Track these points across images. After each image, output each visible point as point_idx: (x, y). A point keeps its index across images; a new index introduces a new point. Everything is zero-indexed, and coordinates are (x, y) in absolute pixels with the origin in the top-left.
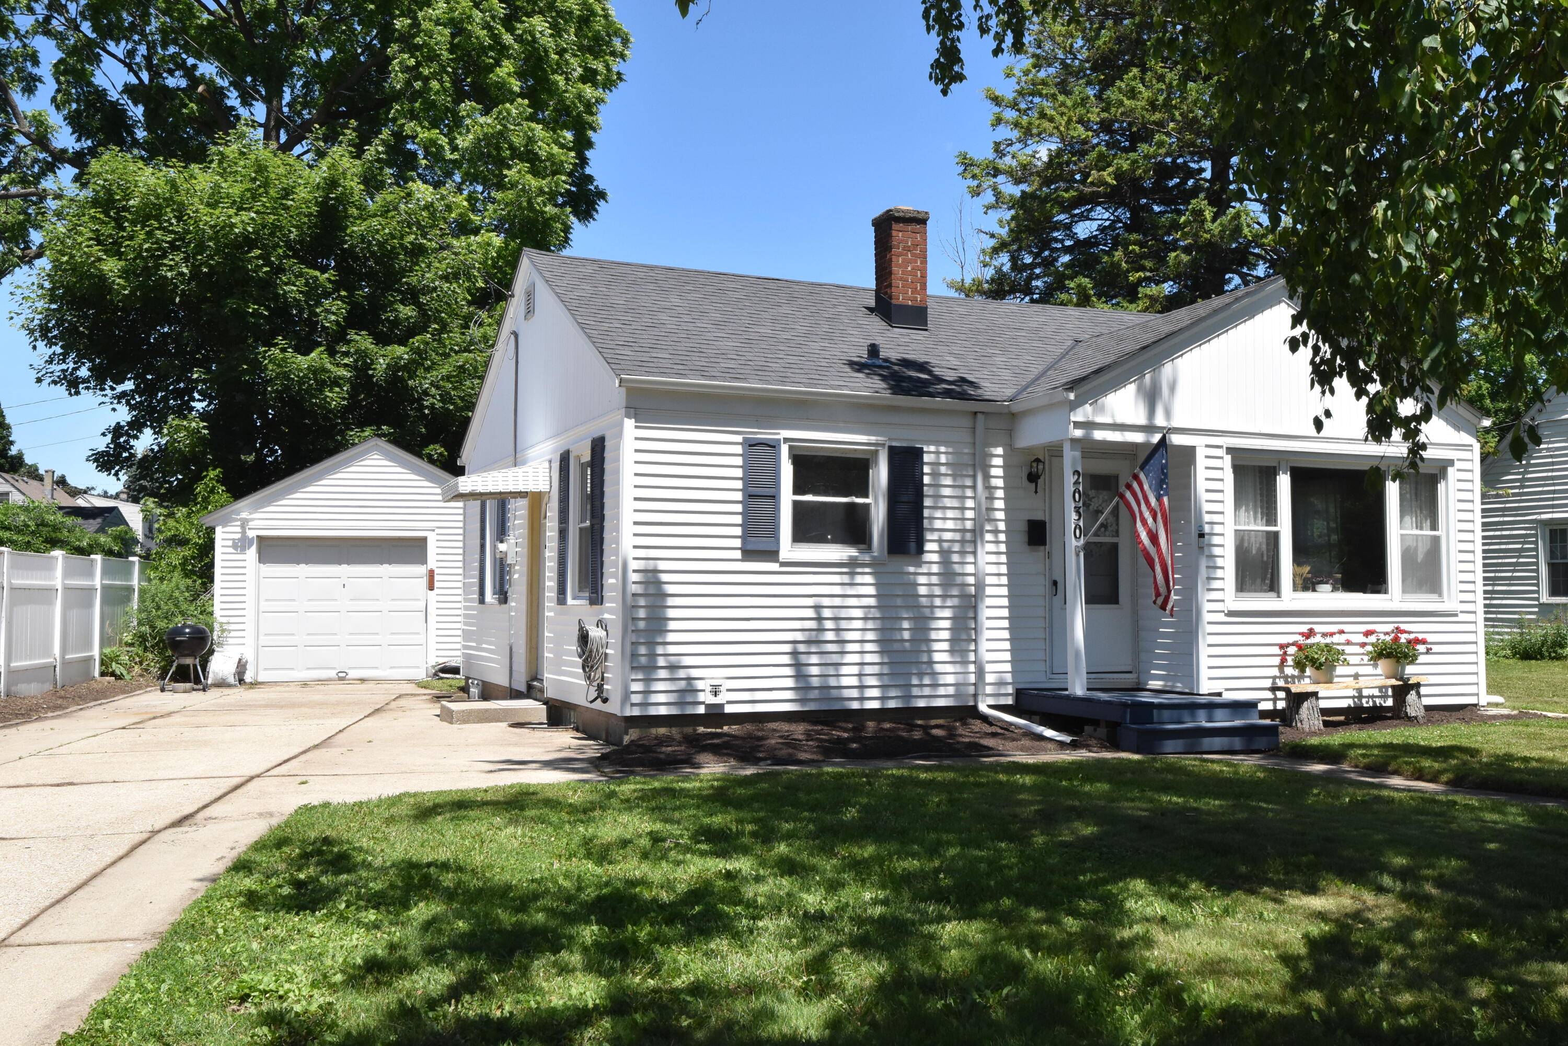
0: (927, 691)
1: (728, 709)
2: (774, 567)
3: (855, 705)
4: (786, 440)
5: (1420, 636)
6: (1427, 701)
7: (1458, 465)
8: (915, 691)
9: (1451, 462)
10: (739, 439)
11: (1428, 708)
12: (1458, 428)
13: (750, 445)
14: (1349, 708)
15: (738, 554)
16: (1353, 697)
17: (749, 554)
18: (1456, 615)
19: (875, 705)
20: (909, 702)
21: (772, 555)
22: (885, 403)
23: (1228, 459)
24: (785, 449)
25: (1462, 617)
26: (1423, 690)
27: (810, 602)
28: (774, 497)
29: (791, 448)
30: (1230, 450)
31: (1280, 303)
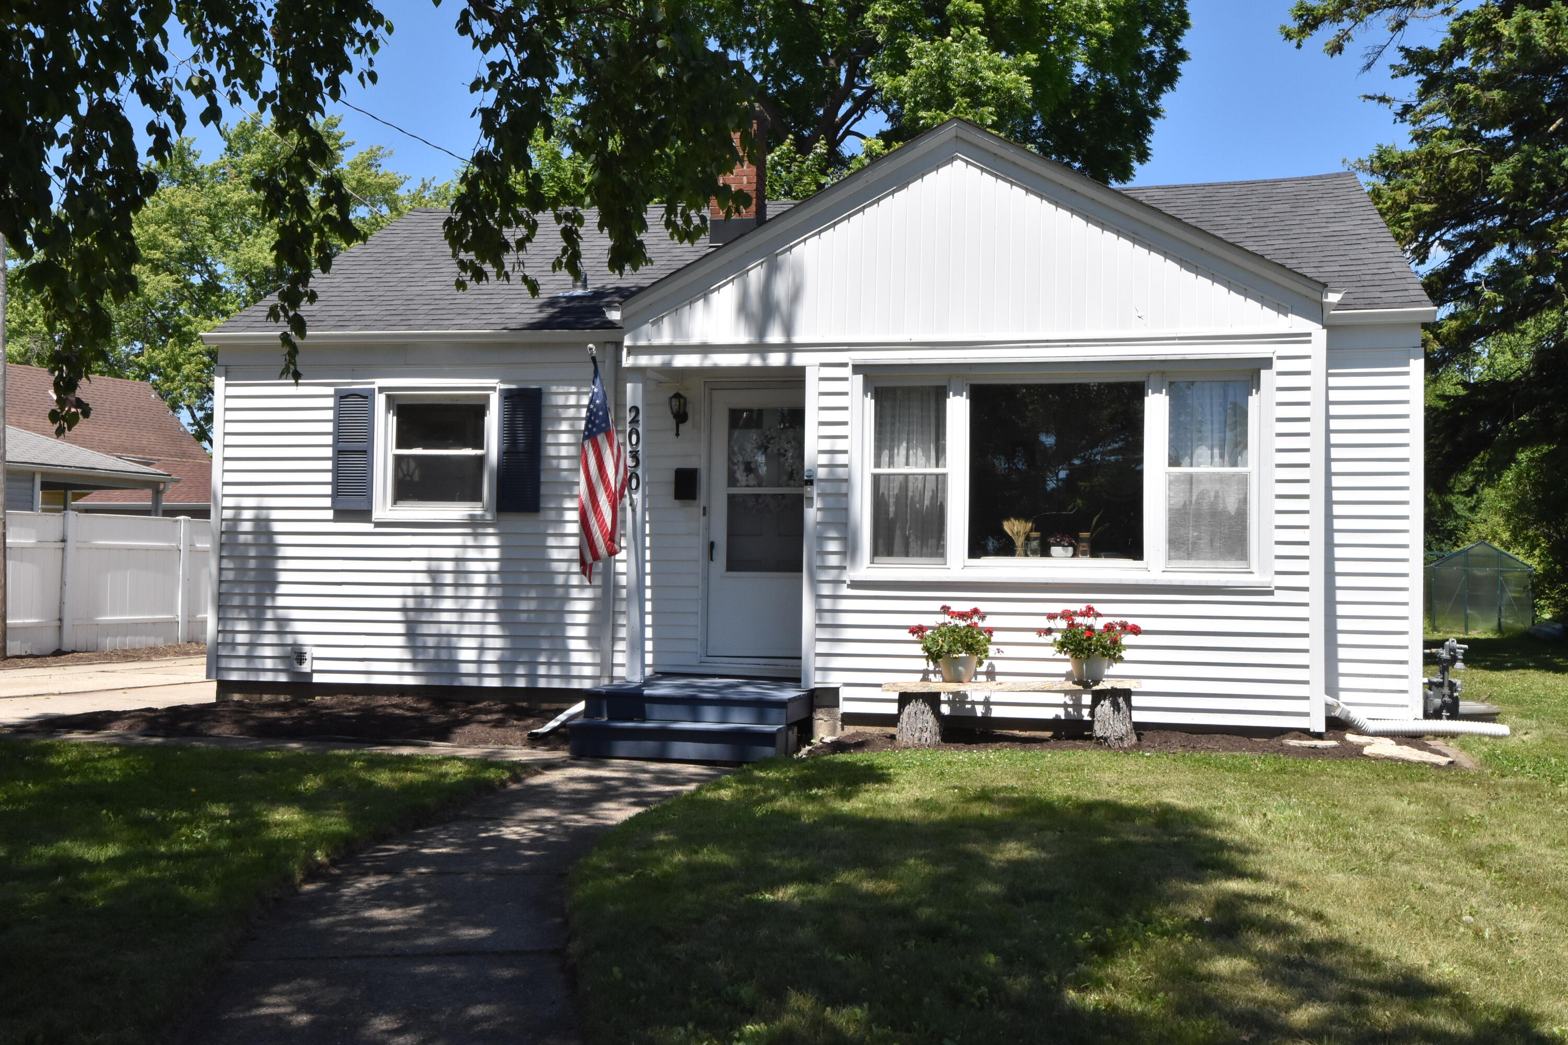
0: (556, 671)
1: (317, 679)
2: (369, 527)
3: (472, 682)
4: (381, 390)
5: (1131, 621)
6: (1138, 717)
7: (1278, 365)
8: (542, 670)
9: (1267, 363)
10: (330, 391)
11: (1140, 728)
12: (1283, 309)
13: (342, 397)
14: (1057, 720)
15: (330, 514)
16: (1065, 706)
17: (341, 514)
18: (1271, 593)
19: (494, 683)
20: (536, 682)
21: (364, 514)
22: (504, 340)
23: (859, 378)
24: (380, 401)
25: (1279, 596)
26: (1136, 701)
27: (422, 566)
28: (366, 452)
29: (388, 397)
30: (858, 369)
31: (951, 160)
